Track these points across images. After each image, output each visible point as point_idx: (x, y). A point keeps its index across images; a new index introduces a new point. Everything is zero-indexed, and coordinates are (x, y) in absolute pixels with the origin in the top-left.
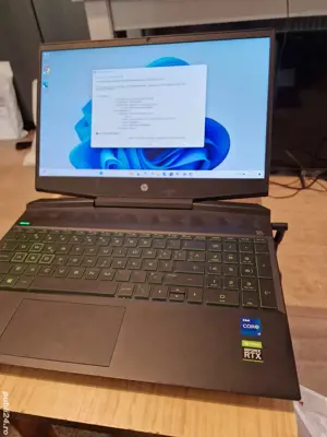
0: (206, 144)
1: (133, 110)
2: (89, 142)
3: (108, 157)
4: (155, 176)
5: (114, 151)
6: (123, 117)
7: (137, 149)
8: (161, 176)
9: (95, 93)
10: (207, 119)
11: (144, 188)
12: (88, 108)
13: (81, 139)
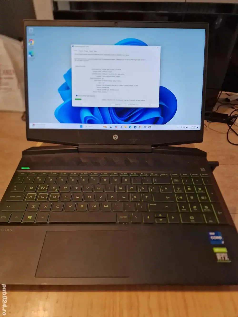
0: (160, 105)
1: (105, 79)
2: (71, 102)
3: (86, 114)
4: (123, 128)
5: (91, 109)
6: (97, 83)
7: (109, 108)
8: (128, 129)
9: (74, 64)
10: (161, 87)
11: (115, 137)
12: (69, 75)
13: (64, 100)
